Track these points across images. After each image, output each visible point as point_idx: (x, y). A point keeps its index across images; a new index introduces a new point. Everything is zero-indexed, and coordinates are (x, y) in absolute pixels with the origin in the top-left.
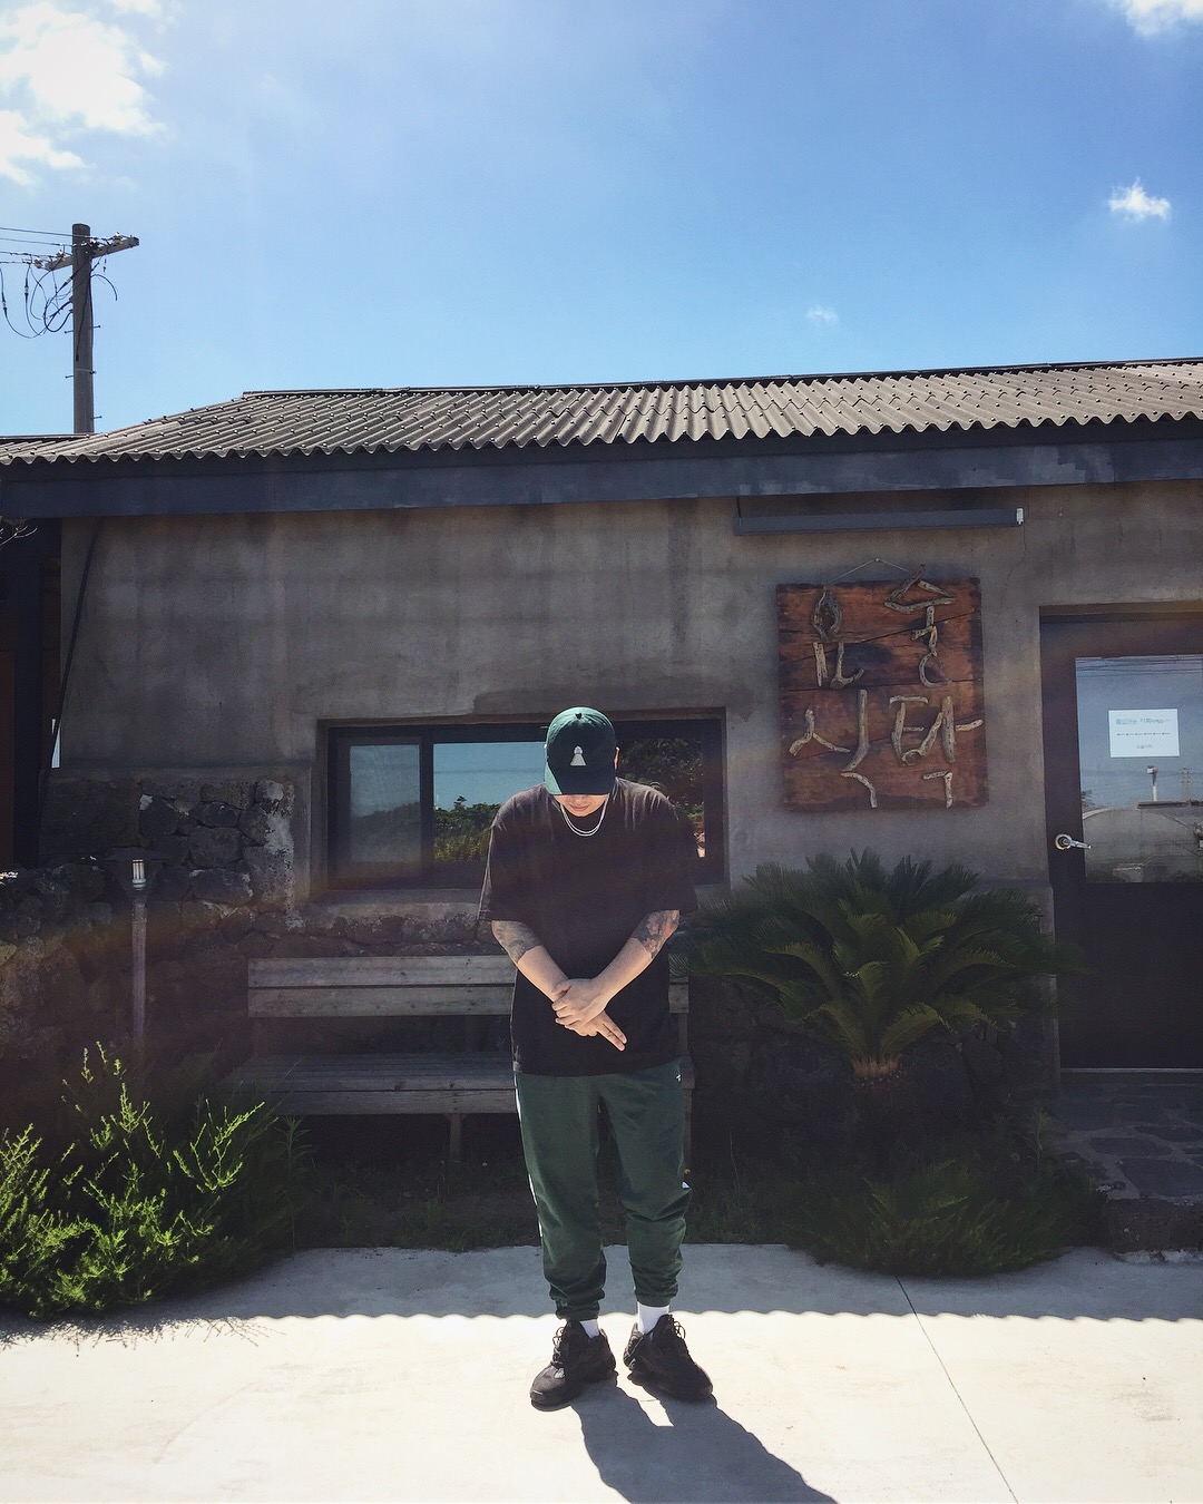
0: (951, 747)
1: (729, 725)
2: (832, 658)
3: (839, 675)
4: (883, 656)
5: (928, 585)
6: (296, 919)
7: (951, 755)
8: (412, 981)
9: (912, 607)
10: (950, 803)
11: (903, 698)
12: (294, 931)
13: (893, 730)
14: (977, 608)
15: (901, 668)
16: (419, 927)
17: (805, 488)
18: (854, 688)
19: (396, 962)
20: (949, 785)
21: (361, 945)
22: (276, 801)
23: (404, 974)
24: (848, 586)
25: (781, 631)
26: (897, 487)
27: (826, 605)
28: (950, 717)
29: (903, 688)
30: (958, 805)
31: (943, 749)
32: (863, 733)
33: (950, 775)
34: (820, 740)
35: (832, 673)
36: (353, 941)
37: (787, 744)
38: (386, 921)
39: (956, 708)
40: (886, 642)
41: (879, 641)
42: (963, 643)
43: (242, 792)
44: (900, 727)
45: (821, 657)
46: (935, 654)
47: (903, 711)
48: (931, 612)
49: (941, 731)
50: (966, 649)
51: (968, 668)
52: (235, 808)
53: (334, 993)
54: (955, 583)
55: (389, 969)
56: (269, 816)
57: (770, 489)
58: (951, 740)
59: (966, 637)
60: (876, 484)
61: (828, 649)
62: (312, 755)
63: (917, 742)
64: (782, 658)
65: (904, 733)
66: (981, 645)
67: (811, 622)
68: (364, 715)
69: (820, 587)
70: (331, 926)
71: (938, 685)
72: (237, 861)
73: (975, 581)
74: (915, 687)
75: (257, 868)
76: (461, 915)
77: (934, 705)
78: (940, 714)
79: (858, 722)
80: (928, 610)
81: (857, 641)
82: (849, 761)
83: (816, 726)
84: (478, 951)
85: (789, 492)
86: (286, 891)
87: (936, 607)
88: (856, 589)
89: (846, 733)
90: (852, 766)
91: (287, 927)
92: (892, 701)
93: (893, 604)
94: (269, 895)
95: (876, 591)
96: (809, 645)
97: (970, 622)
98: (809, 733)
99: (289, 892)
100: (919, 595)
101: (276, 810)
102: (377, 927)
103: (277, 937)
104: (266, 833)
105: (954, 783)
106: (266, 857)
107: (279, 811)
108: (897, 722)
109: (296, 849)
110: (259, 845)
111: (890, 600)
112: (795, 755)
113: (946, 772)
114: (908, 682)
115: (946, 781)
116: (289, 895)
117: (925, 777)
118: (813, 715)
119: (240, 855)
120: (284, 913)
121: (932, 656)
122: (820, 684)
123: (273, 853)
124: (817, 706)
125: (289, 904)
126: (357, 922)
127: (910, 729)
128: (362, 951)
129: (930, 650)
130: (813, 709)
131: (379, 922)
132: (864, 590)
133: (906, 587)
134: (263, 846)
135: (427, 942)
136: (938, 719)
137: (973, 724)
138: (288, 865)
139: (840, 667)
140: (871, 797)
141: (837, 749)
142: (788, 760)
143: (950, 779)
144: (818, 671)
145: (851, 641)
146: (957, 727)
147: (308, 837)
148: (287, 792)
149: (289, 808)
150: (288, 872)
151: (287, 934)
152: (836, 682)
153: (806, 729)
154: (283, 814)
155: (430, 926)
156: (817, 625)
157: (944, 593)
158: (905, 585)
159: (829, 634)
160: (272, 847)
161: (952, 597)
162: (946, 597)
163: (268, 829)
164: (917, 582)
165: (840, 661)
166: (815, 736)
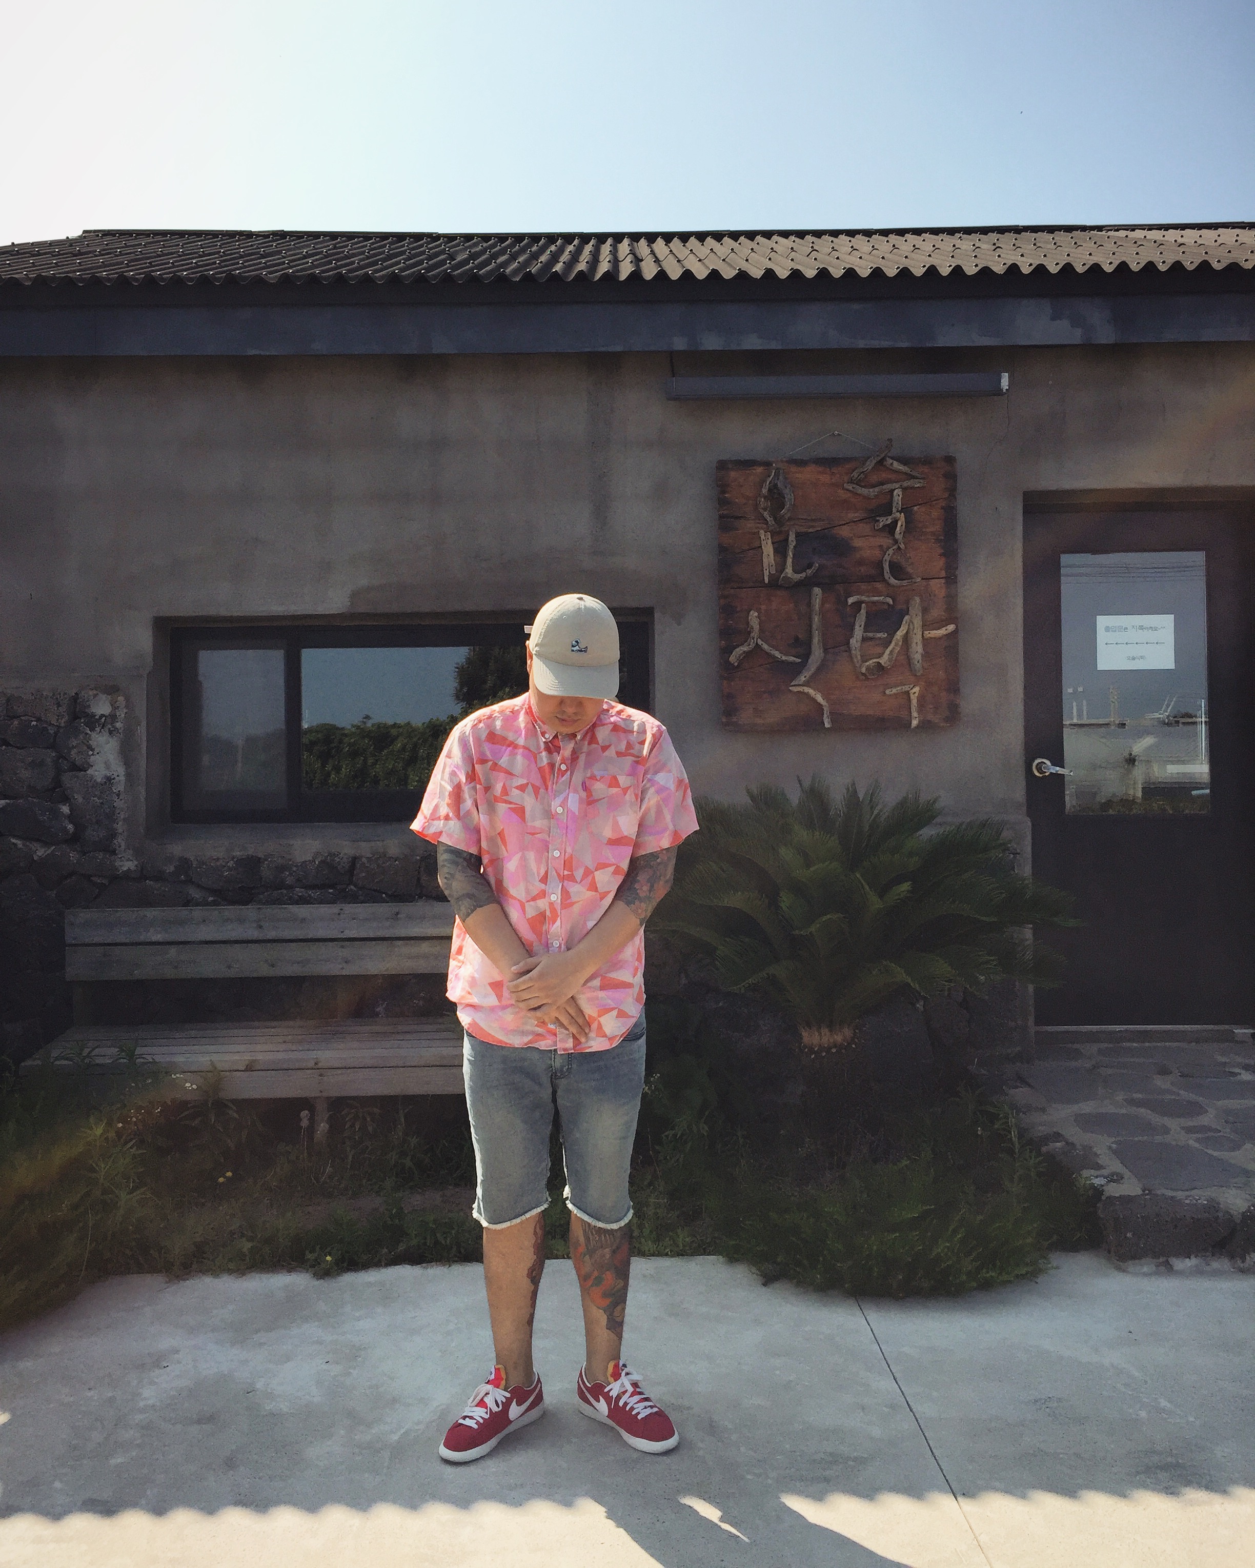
0: (918, 657)
1: (658, 627)
2: (780, 549)
3: (789, 570)
4: (841, 548)
5: (896, 464)
6: (128, 860)
7: (918, 666)
8: (272, 934)
9: (877, 489)
10: (915, 723)
11: (864, 598)
12: (127, 875)
13: (852, 636)
14: (952, 491)
15: (861, 562)
16: (282, 868)
17: (752, 342)
18: (805, 585)
19: (250, 911)
20: (914, 702)
21: (213, 891)
22: (102, 716)
23: (261, 927)
24: (801, 463)
25: (721, 517)
26: (861, 344)
27: (776, 486)
28: (918, 622)
29: (864, 586)
30: (926, 726)
31: (909, 659)
32: (816, 640)
33: (917, 689)
34: (765, 647)
35: (781, 567)
36: (199, 886)
37: (727, 651)
38: (240, 862)
39: (925, 611)
40: (844, 532)
41: (836, 531)
42: (933, 533)
43: (59, 705)
44: (858, 632)
45: (768, 549)
46: (902, 546)
47: (863, 612)
48: (898, 495)
49: (906, 639)
50: (938, 540)
51: (941, 562)
52: (51, 724)
53: (173, 951)
54: (927, 461)
55: (241, 921)
56: (93, 735)
57: (712, 342)
58: (917, 650)
59: (937, 527)
60: (836, 339)
61: (777, 539)
62: (149, 660)
63: (879, 650)
64: (722, 549)
65: (864, 639)
66: (956, 536)
67: (756, 506)
68: (212, 611)
69: (767, 464)
70: (172, 869)
71: (905, 583)
72: (55, 788)
73: (950, 460)
74: (879, 585)
75: (79, 798)
76: (332, 855)
77: (899, 607)
78: (907, 618)
79: (810, 626)
80: (895, 492)
81: (810, 530)
82: (799, 673)
83: (761, 630)
84: (354, 899)
85: (734, 347)
86: (115, 825)
87: (904, 489)
88: (812, 468)
89: (797, 639)
90: (802, 679)
91: (117, 869)
92: (851, 600)
93: (854, 486)
94: (93, 830)
95: (834, 470)
96: (754, 533)
97: (942, 508)
98: (753, 639)
99: (120, 827)
100: (884, 475)
101: (102, 728)
102: (230, 869)
103: (105, 881)
104: (90, 756)
105: (921, 699)
106: (90, 784)
107: (106, 729)
108: (857, 627)
109: (128, 775)
110: (81, 770)
111: (851, 481)
112: (736, 664)
113: (912, 686)
114: (870, 579)
115: (912, 696)
116: (120, 831)
117: (888, 692)
118: (759, 617)
119: (57, 783)
120: (114, 852)
121: (899, 548)
122: (766, 581)
123: (99, 780)
124: (763, 607)
125: (120, 842)
126: (204, 863)
127: (870, 635)
128: (211, 899)
129: (896, 542)
130: (758, 610)
131: (231, 864)
132: (821, 469)
133: (870, 465)
134: (85, 771)
135: (291, 887)
136: (904, 622)
137: (944, 629)
138: (118, 795)
139: (791, 560)
140: (825, 716)
141: (784, 658)
142: (728, 670)
143: (916, 695)
144: (765, 565)
145: (803, 530)
146: (926, 632)
147: (143, 763)
148: (116, 706)
149: (118, 725)
150: (118, 803)
151: (116, 878)
152: (786, 578)
153: (749, 633)
154: (110, 732)
155: (295, 869)
156: (765, 509)
157: (914, 473)
158: (868, 463)
159: (779, 521)
160: (98, 772)
161: (923, 478)
162: (917, 478)
163: (93, 750)
164: (883, 459)
165: (791, 554)
166: (759, 640)
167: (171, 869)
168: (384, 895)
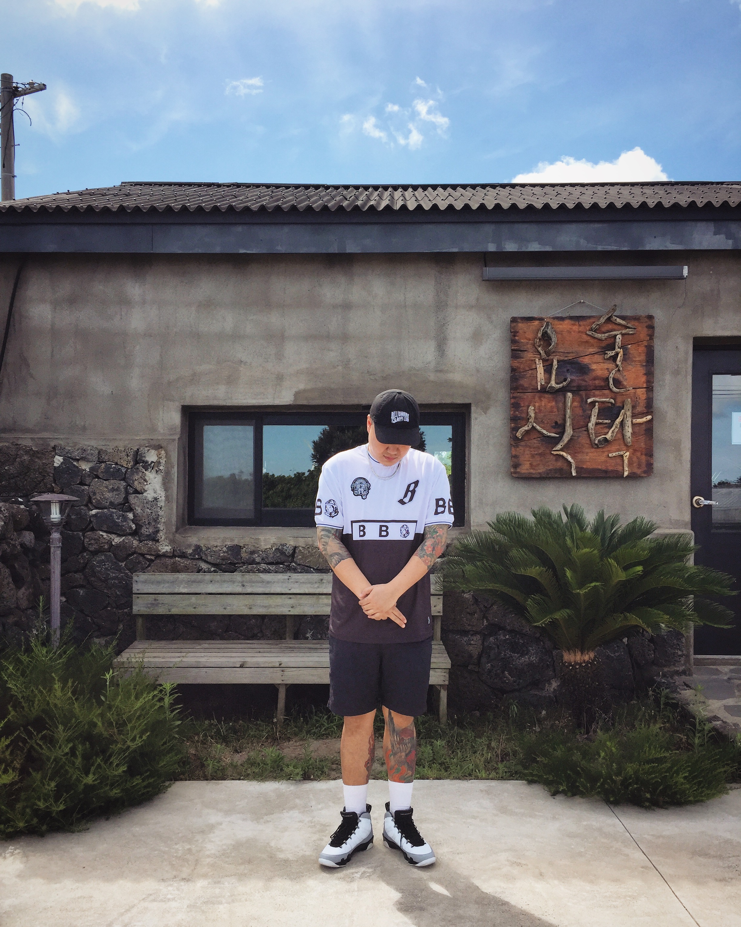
0: (628, 434)
1: (473, 415)
2: (548, 370)
3: (553, 383)
4: (583, 370)
5: (618, 320)
6: (166, 546)
7: (629, 440)
8: (250, 590)
9: (606, 335)
10: (626, 474)
11: (597, 399)
12: (165, 555)
13: (589, 421)
14: (651, 337)
15: (595, 379)
16: (252, 553)
17: (535, 247)
18: (563, 391)
19: (236, 576)
20: (626, 461)
21: (214, 565)
22: (152, 462)
23: (244, 585)
24: (561, 319)
25: (512, 350)
26: (600, 248)
27: (546, 332)
28: (629, 413)
29: (597, 392)
30: (632, 476)
31: (623, 435)
32: (568, 424)
33: (628, 454)
34: (538, 428)
35: (548, 380)
36: (206, 562)
37: (516, 429)
38: (229, 548)
39: (634, 407)
40: (586, 360)
41: (581, 359)
42: (640, 361)
43: (128, 456)
44: (594, 420)
45: (540, 370)
46: (621, 369)
47: (597, 407)
48: (619, 338)
49: (622, 423)
50: (642, 366)
51: (644, 379)
52: (123, 466)
53: (193, 599)
54: (637, 319)
55: (232, 581)
56: (147, 472)
57: (510, 247)
58: (629, 431)
59: (643, 357)
60: (585, 245)
61: (547, 364)
62: (179, 430)
63: (606, 431)
64: (513, 370)
65: (597, 424)
66: (653, 363)
67: (534, 344)
68: (215, 403)
69: (541, 319)
71: (622, 390)
72: (124, 504)
73: (650, 317)
74: (606, 392)
75: (139, 510)
76: (283, 545)
77: (619, 404)
78: (623, 411)
79: (565, 415)
80: (617, 337)
81: (566, 359)
82: (557, 443)
83: (535, 418)
84: (295, 570)
85: (524, 249)
86: (159, 526)
87: (623, 335)
88: (567, 322)
89: (556, 423)
90: (559, 447)
91: (159, 551)
92: (589, 401)
93: (593, 333)
94: (147, 528)
95: (581, 323)
96: (532, 360)
97: (646, 346)
98: (531, 423)
99: (161, 527)
100: (610, 326)
101: (152, 469)
102: (224, 552)
103: (153, 558)
104: (145, 485)
105: (630, 459)
106: (145, 501)
107: (154, 470)
108: (593, 416)
109: (167, 497)
110: (140, 494)
111: (591, 330)
112: (520, 438)
113: (624, 452)
114: (601, 388)
115: (625, 458)
116: (162, 529)
117: (610, 455)
118: (534, 410)
119: (126, 500)
120: (158, 541)
121: (619, 370)
122: (539, 389)
123: (150, 499)
124: (537, 404)
125: (162, 535)
126: (209, 549)
127: (601, 421)
128: (213, 569)
129: (617, 366)
130: (534, 406)
131: (225, 549)
132: (573, 322)
133: (602, 320)
134: (142, 494)
135: (258, 563)
136: (621, 414)
137: (645, 418)
138: (161, 508)
139: (554, 376)
140: (573, 469)
141: (549, 434)
142: (515, 441)
143: (627, 457)
144: (539, 379)
145: (562, 358)
146: (634, 420)
147: (175, 488)
148: (160, 456)
149: (161, 468)
150: (161, 513)
151: (158, 556)
152: (551, 387)
153: (529, 419)
154: (157, 471)
155: (261, 553)
156: (539, 346)
157: (629, 325)
158: (602, 319)
159: (548, 353)
160: (149, 495)
161: (635, 328)
162: (631, 328)
163: (146, 482)
164: (611, 317)
165: (554, 373)
166: (535, 425)
167: (190, 551)
168: (312, 569)
